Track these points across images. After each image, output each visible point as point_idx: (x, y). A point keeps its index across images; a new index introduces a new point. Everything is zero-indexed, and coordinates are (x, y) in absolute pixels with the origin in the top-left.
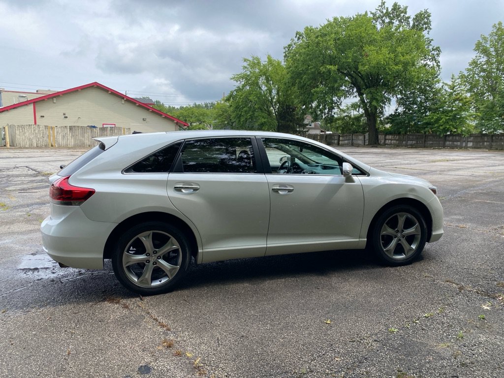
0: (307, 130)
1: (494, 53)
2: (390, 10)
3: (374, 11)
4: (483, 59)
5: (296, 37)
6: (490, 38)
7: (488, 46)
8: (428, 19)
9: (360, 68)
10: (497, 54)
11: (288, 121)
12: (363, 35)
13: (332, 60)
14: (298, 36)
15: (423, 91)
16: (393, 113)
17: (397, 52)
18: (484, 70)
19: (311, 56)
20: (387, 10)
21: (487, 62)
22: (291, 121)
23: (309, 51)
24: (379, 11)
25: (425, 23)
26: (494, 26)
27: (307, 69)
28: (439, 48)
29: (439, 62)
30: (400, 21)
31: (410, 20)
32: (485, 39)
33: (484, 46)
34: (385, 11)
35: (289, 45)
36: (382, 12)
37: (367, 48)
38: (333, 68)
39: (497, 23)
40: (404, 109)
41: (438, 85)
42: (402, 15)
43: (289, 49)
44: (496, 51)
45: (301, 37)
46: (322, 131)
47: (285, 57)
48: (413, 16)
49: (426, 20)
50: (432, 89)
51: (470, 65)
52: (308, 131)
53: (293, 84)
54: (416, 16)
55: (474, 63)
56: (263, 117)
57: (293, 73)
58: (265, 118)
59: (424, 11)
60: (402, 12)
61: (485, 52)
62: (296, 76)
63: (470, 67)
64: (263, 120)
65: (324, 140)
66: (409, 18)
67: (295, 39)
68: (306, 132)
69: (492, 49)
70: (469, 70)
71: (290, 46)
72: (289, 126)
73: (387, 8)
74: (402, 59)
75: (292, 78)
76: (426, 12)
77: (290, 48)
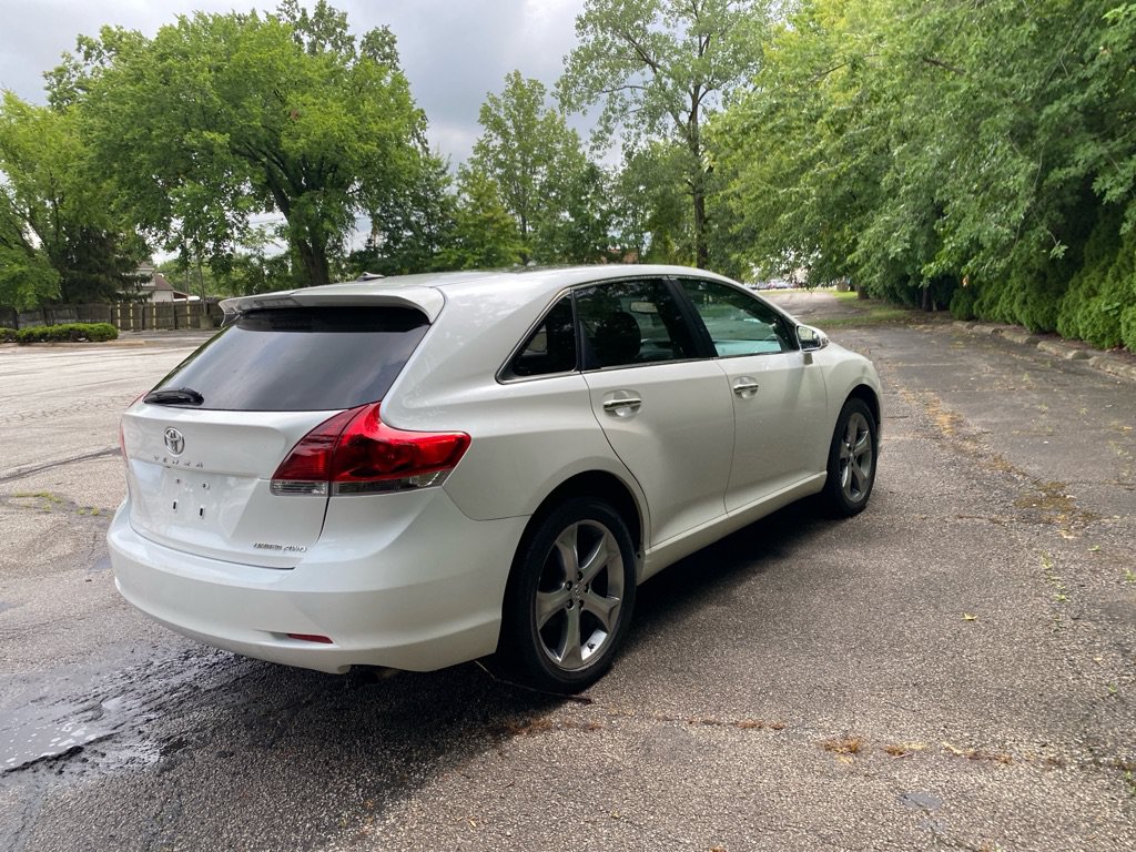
0: (147, 293)
1: (513, 132)
2: (311, 15)
3: (274, 12)
4: (497, 142)
5: (79, 50)
6: (503, 101)
7: (502, 117)
8: (391, 48)
9: (286, 143)
10: (519, 133)
11: (90, 271)
12: (281, 65)
13: (211, 121)
14: (85, 48)
15: (420, 202)
16: (364, 249)
17: (363, 113)
18: (500, 164)
19: (152, 105)
20: (304, 14)
21: (505, 148)
22: (99, 271)
23: (145, 91)
24: (285, 15)
25: (387, 57)
26: (508, 78)
27: (145, 137)
28: (422, 111)
29: (426, 141)
30: (335, 44)
31: (357, 44)
32: (494, 100)
33: (495, 115)
34: (299, 16)
35: (59, 70)
36: (294, 18)
37: (293, 98)
38: (220, 139)
39: (512, 73)
40: (386, 240)
41: (448, 188)
42: (338, 30)
43: (59, 82)
44: (517, 127)
45: (94, 53)
46: (177, 296)
47: (52, 101)
48: (360, 38)
49: (387, 49)
50: (438, 196)
51: (476, 152)
52: (150, 296)
53: (104, 173)
54: (368, 37)
55: (482, 148)
56: (15, 261)
57: (101, 145)
58: (21, 264)
59: (381, 28)
60: (338, 25)
61: (498, 126)
62: (114, 153)
63: (476, 157)
64: (17, 269)
65: (205, 314)
66: (351, 39)
67: (74, 54)
68: (145, 297)
69: (510, 123)
70: (473, 161)
71: (60, 72)
72: (97, 282)
73: (304, 10)
74: (375, 130)
75: (101, 157)
76: (387, 32)
77: (62, 77)
